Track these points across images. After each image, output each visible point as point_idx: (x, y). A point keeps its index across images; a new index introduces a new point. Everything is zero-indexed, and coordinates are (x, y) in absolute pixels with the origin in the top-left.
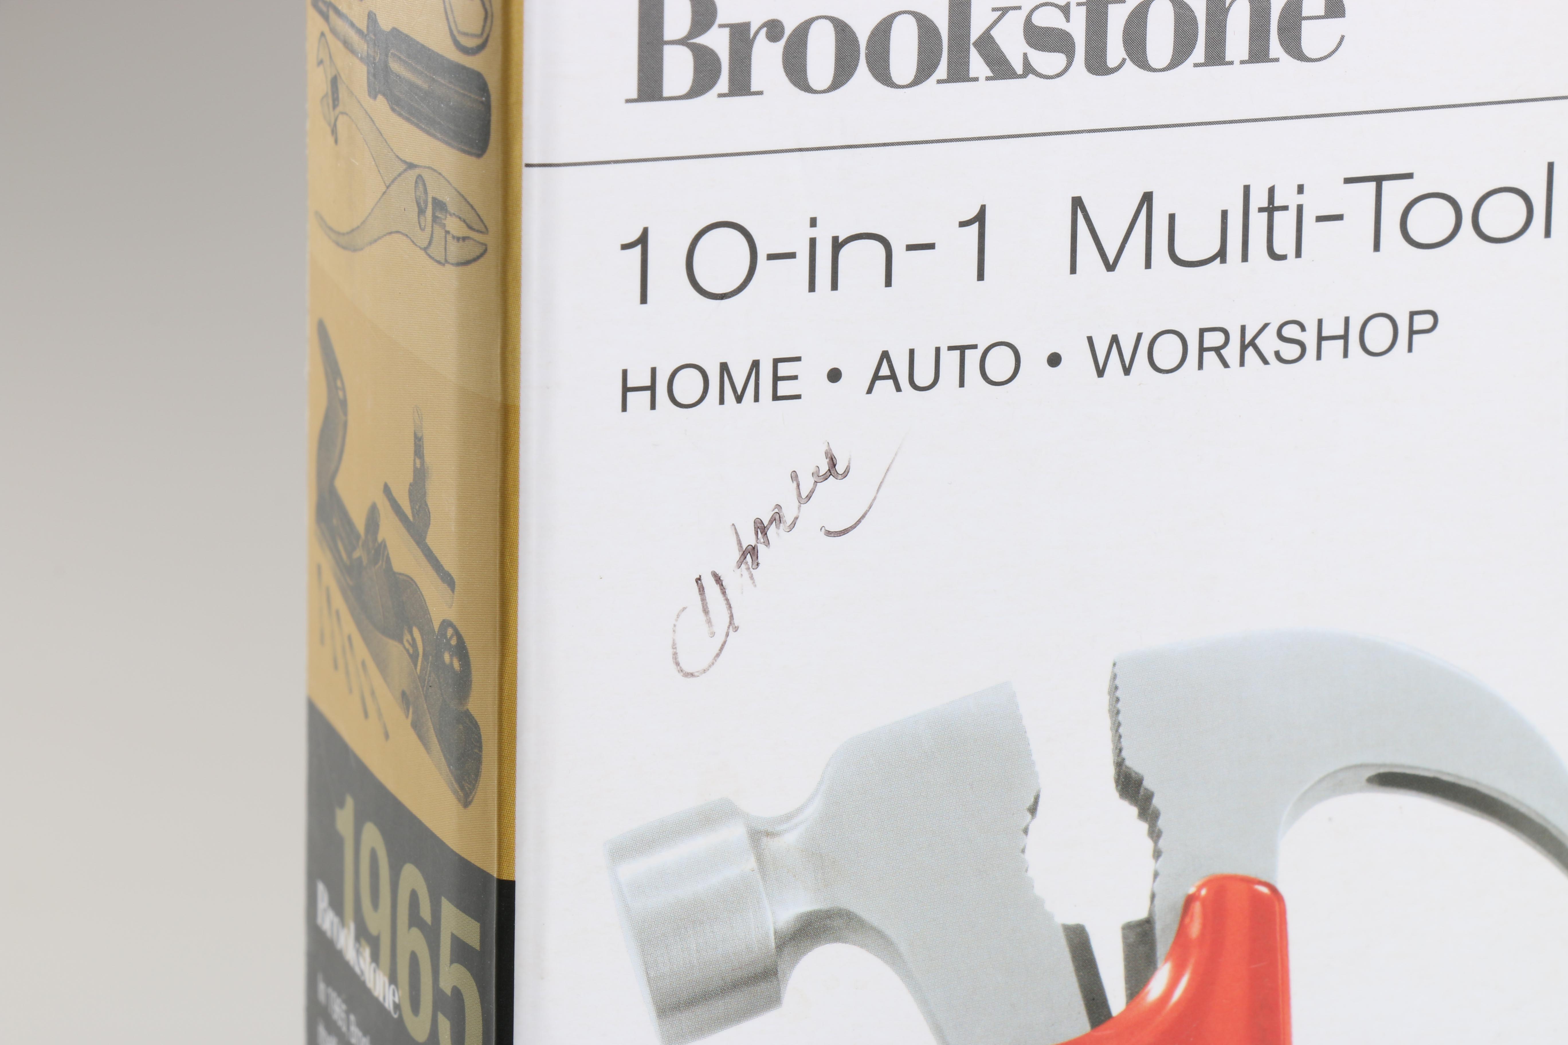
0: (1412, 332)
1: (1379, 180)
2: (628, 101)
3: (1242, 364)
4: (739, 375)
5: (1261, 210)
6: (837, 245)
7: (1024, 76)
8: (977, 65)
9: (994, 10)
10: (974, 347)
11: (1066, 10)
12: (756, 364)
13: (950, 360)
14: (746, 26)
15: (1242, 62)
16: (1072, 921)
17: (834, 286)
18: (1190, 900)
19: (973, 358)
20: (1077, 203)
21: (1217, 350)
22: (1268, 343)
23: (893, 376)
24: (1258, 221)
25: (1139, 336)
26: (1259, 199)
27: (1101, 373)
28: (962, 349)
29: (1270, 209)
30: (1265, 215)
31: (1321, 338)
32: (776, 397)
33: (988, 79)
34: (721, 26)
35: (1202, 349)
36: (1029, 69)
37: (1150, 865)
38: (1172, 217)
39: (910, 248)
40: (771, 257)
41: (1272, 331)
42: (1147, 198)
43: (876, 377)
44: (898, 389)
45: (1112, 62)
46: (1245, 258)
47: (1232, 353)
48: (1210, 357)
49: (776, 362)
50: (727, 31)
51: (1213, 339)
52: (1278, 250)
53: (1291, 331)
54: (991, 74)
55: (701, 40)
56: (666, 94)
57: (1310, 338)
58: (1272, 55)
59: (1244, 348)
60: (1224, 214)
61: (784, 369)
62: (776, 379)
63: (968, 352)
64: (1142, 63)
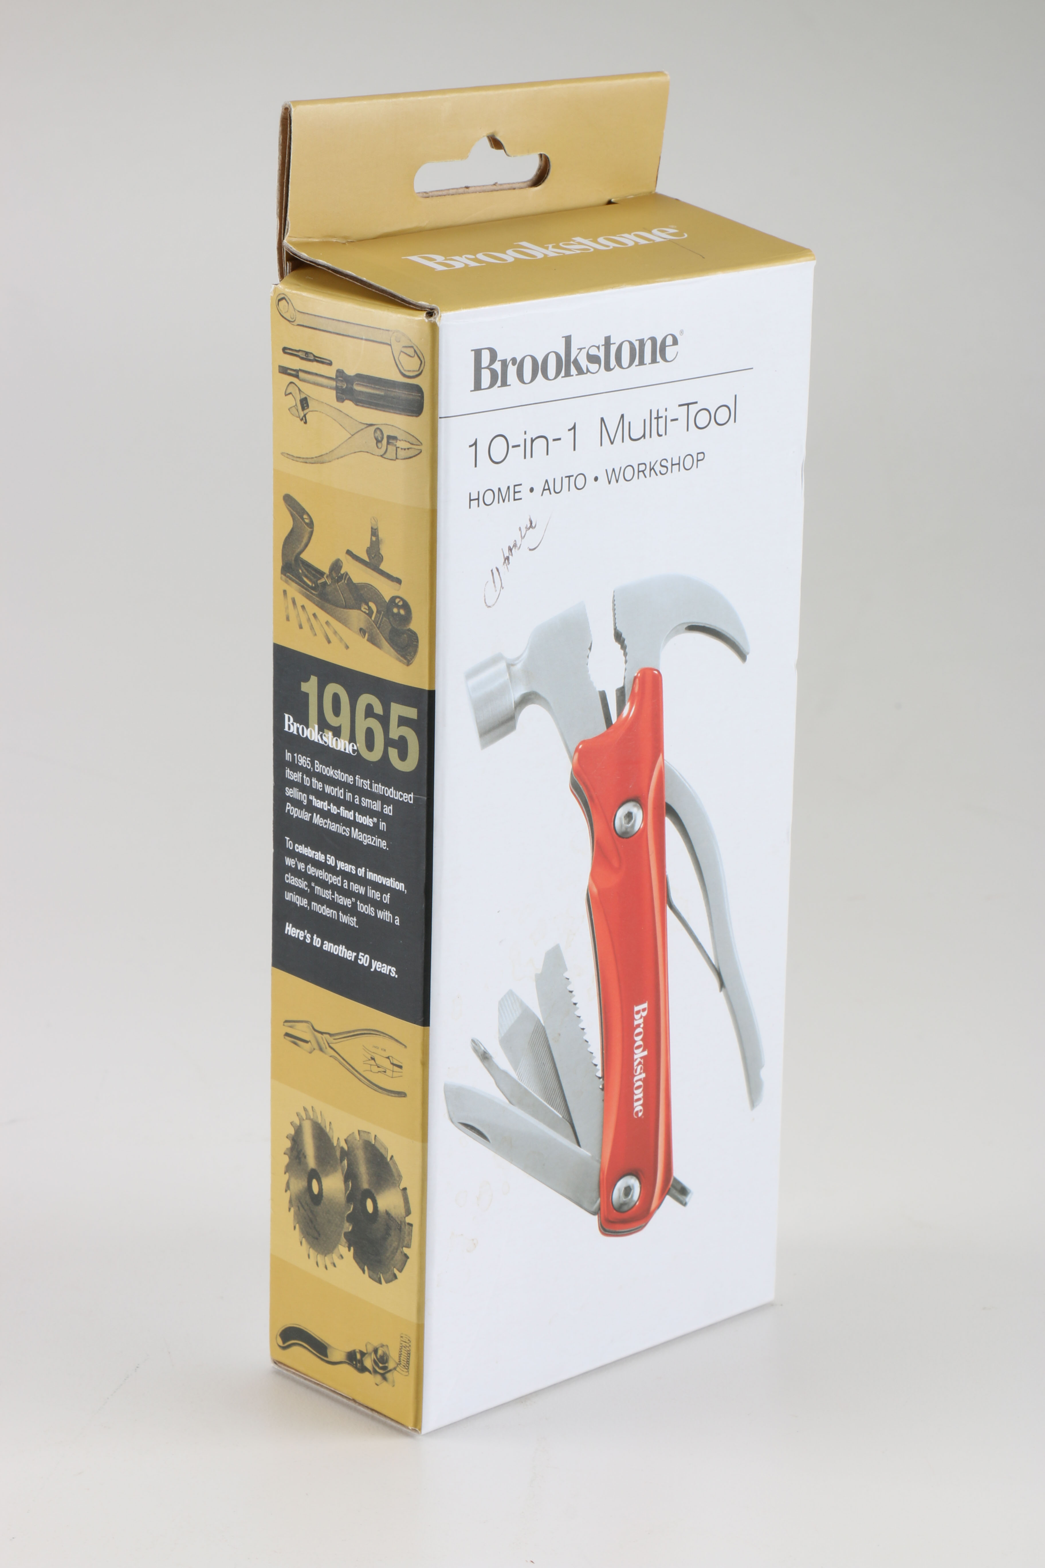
0: (698, 461)
1: (688, 405)
2: (471, 391)
3: (650, 476)
4: (504, 491)
5: (655, 418)
6: (532, 441)
7: (586, 373)
8: (573, 371)
9: (578, 349)
10: (572, 476)
11: (598, 348)
12: (509, 488)
13: (566, 480)
14: (506, 360)
15: (649, 364)
16: (601, 690)
17: (532, 457)
18: (635, 678)
19: (572, 479)
20: (602, 419)
21: (643, 471)
22: (658, 468)
23: (549, 489)
24: (654, 422)
25: (621, 468)
26: (654, 415)
27: (609, 483)
28: (569, 477)
29: (658, 418)
30: (656, 420)
31: (672, 465)
32: (515, 500)
33: (576, 375)
34: (499, 361)
35: (639, 472)
36: (588, 371)
37: (624, 666)
38: (630, 423)
39: (554, 440)
40: (513, 447)
41: (658, 463)
42: (622, 416)
43: (544, 490)
44: (550, 493)
45: (612, 367)
46: (651, 437)
47: (647, 472)
48: (641, 474)
49: (515, 486)
50: (500, 362)
51: (642, 468)
52: (660, 433)
53: (664, 463)
54: (577, 373)
55: (491, 367)
56: (482, 388)
57: (669, 465)
58: (658, 361)
59: (651, 470)
60: (645, 420)
61: (517, 489)
62: (515, 492)
63: (571, 478)
64: (620, 366)
